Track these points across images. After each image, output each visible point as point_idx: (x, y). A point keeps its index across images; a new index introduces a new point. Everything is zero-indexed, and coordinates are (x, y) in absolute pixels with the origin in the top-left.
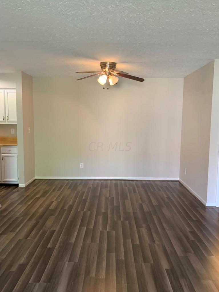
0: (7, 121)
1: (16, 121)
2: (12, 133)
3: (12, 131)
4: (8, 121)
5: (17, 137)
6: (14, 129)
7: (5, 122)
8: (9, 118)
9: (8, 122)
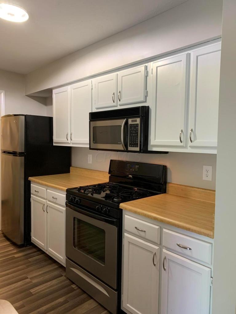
0: (190, 144)
1: (216, 146)
2: (204, 178)
3: (204, 173)
4: (193, 144)
5: (215, 191)
6: (210, 168)
7: (186, 147)
8: (195, 136)
9: (191, 147)
